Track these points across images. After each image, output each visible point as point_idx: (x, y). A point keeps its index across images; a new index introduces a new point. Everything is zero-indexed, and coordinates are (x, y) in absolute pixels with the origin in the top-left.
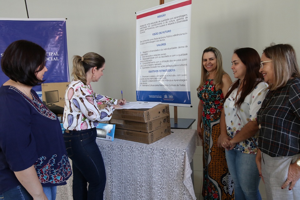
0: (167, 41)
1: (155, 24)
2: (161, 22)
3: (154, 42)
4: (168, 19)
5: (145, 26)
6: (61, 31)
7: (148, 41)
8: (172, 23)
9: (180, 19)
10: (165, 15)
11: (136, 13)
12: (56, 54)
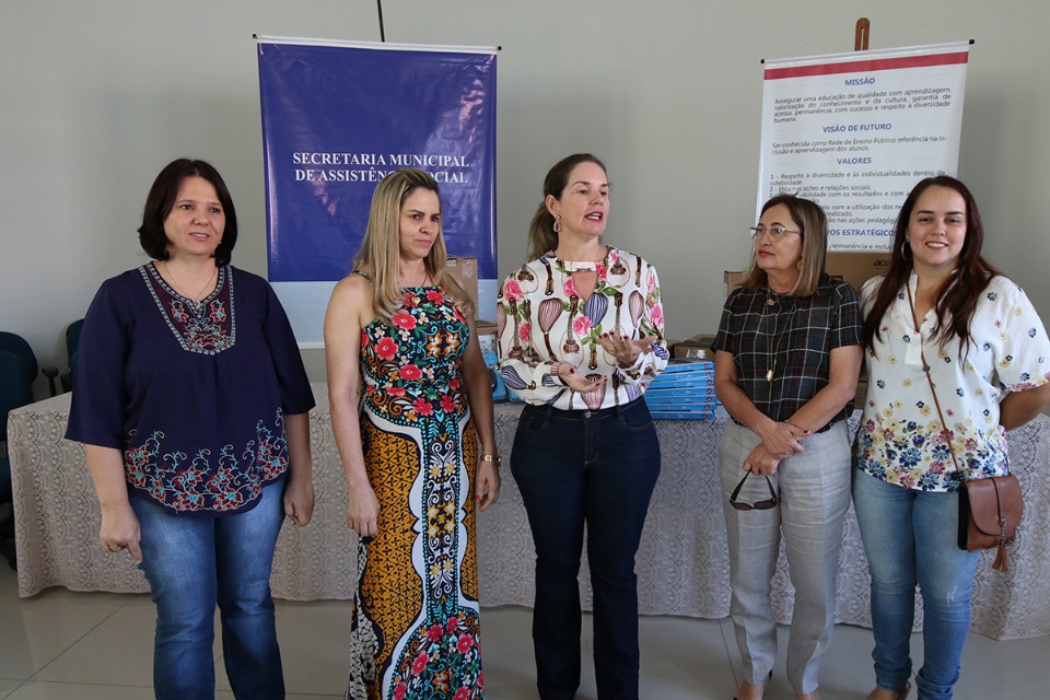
0: (874, 151)
1: (834, 101)
2: (856, 99)
3: (827, 150)
4: (885, 94)
5: (795, 103)
6: (478, 88)
7: (807, 147)
8: (897, 104)
9: (925, 98)
10: (872, 81)
11: (763, 62)
12: (460, 162)
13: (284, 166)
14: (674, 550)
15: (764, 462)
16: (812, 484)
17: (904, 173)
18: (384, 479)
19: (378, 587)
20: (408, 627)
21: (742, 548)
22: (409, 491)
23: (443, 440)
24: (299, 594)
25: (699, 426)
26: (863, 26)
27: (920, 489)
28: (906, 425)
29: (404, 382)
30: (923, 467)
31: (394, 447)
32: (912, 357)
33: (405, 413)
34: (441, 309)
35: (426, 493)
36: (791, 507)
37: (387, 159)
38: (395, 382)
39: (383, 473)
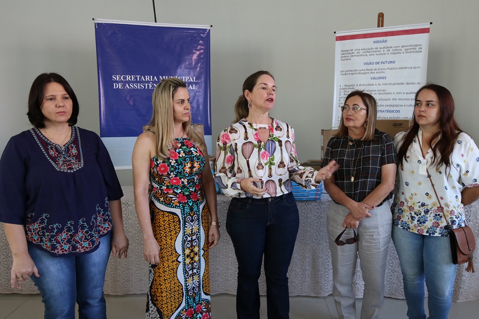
0: (387, 74)
1: (369, 51)
2: (379, 49)
3: (366, 73)
4: (392, 47)
5: (351, 52)
6: (201, 45)
7: (356, 72)
8: (397, 52)
9: (410, 49)
10: (386, 41)
11: (335, 33)
12: (193, 80)
13: (107, 82)
14: (302, 264)
15: (352, 222)
16: (374, 232)
17: (402, 84)
18: (162, 235)
19: (159, 290)
20: (176, 311)
21: (339, 264)
22: (175, 241)
23: (192, 215)
24: (117, 292)
25: (313, 204)
26: (381, 16)
27: (428, 234)
28: (420, 204)
29: (172, 186)
30: (429, 224)
31: (167, 219)
32: (422, 171)
33: (173, 201)
34: (191, 149)
35: (184, 242)
36: (364, 244)
37: (158, 78)
38: (167, 186)
39: (161, 232)
